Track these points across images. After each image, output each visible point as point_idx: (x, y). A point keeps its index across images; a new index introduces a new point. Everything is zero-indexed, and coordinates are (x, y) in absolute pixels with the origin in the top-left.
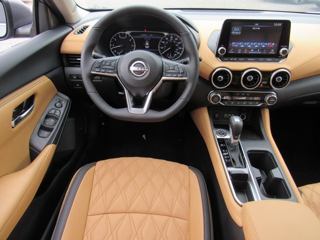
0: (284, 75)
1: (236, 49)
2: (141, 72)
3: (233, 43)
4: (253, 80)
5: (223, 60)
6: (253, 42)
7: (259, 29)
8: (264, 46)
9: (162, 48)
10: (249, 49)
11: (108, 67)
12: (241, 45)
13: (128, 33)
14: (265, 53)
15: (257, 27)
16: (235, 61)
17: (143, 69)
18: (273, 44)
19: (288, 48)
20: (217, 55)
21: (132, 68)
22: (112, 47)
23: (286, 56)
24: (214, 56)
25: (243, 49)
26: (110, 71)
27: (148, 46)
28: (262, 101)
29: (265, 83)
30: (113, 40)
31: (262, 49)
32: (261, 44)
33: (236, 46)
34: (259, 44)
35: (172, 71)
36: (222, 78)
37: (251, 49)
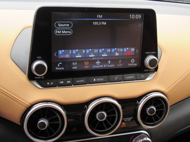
0: (158, 102)
1: (66, 62)
3: (60, 52)
4: (107, 118)
5: (45, 86)
6: (98, 48)
7: (105, 23)
8: (117, 54)
10: (92, 62)
12: (76, 54)
14: (120, 65)
15: (100, 21)
16: (69, 85)
18: (133, 50)
19: (156, 55)
20: (31, 77)
23: (156, 70)
24: (24, 77)
25: (80, 62)
31: (114, 60)
32: (113, 50)
33: (68, 56)
34: (109, 50)
36: (46, 122)
37: (96, 61)
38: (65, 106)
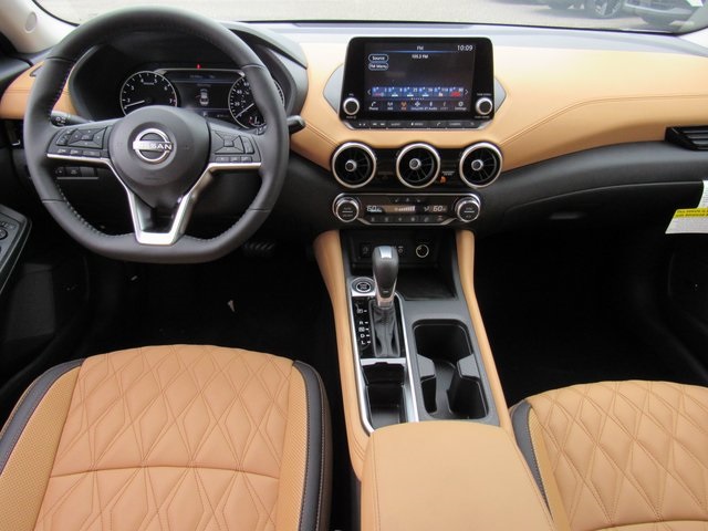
1: (382, 102)
2: (157, 153)
3: (374, 90)
4: (421, 167)
5: (356, 127)
6: (418, 87)
7: (426, 57)
8: (441, 95)
9: (237, 104)
10: (411, 103)
11: (86, 144)
12: (393, 92)
13: (159, 72)
14: (444, 108)
15: (420, 54)
16: (384, 128)
17: (160, 146)
18: (461, 90)
19: (492, 98)
20: (343, 116)
21: (138, 145)
22: (125, 103)
23: (491, 115)
24: (336, 116)
25: (397, 102)
26: (92, 153)
27: (206, 100)
28: (451, 213)
29: (450, 173)
30: (127, 88)
31: (438, 102)
32: (436, 90)
33: (382, 95)
34: (431, 90)
35: (229, 150)
36: (355, 164)
37: (415, 101)
38: (376, 150)
